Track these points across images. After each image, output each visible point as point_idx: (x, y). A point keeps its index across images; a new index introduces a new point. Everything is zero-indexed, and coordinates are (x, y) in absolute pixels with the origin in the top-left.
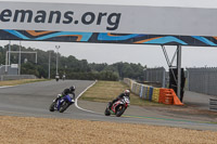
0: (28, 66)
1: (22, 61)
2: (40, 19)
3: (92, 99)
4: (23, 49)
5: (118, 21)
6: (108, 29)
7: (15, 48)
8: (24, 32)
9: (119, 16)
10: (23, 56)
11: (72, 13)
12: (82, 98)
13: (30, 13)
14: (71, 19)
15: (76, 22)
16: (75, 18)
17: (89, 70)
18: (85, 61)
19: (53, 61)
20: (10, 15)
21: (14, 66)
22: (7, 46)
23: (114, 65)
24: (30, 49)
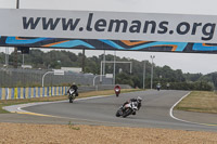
0: (122, 76)
1: (117, 71)
2: (135, 29)
3: (186, 109)
4: (118, 58)
5: (212, 31)
6: (203, 39)
7: (110, 58)
8: (119, 42)
9: (214, 26)
10: (118, 66)
11: (167, 23)
12: (177, 108)
13: (125, 23)
14: (166, 29)
15: (171, 32)
16: (170, 28)
17: (184, 80)
18: (179, 71)
19: (148, 71)
20: (105, 25)
21: (109, 76)
22: (102, 56)
23: (209, 75)
24: (124, 59)
